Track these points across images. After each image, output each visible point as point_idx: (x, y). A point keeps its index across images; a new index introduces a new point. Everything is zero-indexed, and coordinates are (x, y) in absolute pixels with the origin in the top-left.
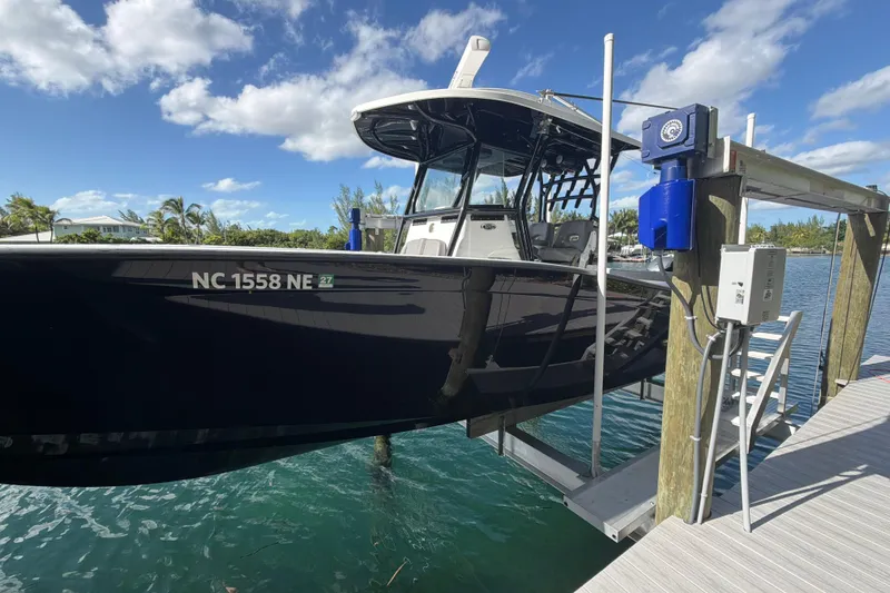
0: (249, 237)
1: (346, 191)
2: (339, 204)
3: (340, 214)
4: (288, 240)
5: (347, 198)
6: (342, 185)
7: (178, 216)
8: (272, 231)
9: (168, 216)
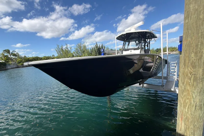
0: (30, 59)
1: (58, 46)
2: (57, 49)
3: (57, 51)
4: (42, 59)
5: (59, 48)
6: (57, 45)
7: (9, 54)
8: (37, 57)
9: (6, 54)
